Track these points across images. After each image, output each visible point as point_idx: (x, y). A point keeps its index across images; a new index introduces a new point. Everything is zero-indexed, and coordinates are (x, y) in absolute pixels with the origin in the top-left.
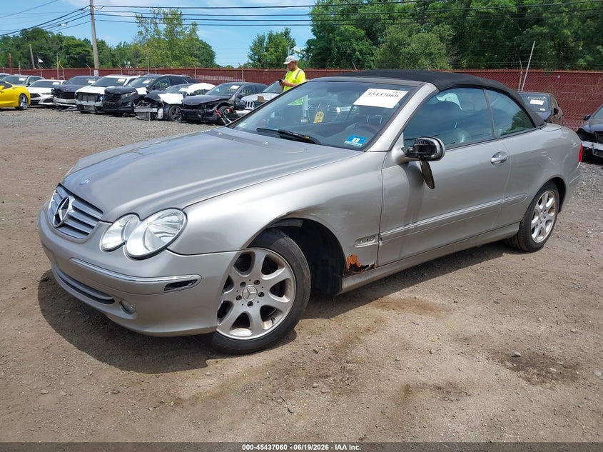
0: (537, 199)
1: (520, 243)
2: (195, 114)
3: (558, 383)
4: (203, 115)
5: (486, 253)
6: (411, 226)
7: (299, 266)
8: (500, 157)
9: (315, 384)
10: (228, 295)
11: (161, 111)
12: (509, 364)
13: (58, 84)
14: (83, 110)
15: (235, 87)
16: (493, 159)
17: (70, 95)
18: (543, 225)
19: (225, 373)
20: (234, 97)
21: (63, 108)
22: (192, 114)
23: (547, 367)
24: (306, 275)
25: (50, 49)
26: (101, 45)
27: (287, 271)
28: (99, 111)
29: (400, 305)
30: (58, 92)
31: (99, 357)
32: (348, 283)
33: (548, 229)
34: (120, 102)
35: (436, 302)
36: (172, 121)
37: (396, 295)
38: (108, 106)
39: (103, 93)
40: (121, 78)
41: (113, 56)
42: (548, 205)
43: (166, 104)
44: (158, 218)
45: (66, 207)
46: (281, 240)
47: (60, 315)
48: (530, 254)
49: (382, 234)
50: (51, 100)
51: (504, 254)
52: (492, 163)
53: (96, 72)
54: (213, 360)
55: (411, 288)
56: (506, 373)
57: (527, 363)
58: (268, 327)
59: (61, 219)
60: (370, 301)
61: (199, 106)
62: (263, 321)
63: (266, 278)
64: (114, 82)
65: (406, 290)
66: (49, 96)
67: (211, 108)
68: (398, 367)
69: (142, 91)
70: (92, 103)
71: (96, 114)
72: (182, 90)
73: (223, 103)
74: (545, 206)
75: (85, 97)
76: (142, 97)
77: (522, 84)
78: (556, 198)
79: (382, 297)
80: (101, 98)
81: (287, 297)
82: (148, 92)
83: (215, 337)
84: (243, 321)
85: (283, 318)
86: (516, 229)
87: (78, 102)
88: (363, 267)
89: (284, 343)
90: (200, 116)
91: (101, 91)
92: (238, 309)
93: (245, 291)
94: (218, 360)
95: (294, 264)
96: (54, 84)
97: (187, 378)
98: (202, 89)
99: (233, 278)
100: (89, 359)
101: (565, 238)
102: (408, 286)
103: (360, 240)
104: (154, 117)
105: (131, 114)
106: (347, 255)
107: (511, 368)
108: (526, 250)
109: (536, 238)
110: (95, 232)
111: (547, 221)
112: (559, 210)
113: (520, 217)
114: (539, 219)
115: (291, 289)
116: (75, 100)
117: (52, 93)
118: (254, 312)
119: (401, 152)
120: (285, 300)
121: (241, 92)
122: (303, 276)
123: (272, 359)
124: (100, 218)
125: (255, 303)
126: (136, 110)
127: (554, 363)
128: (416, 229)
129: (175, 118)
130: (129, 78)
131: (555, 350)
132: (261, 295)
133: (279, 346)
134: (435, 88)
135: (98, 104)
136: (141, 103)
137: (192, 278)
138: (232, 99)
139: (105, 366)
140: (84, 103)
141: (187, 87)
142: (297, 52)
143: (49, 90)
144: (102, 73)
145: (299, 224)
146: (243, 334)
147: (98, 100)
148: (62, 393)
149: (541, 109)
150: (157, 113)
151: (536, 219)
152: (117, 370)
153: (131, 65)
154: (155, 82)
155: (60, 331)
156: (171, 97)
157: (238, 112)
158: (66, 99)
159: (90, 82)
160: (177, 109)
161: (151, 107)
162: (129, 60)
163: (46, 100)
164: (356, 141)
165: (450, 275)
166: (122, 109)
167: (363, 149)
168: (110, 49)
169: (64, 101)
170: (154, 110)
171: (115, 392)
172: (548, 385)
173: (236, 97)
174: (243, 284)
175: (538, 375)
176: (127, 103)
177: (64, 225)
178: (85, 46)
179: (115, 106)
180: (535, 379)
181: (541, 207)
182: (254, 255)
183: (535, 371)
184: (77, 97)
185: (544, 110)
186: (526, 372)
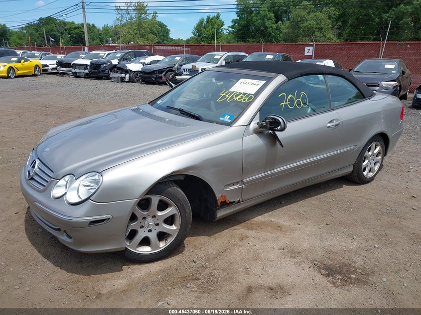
0: (367, 147)
1: (355, 178)
2: (151, 78)
3: (354, 286)
4: (156, 78)
5: (330, 185)
6: (269, 172)
7: (182, 206)
8: (335, 123)
9: (189, 285)
10: (134, 225)
11: (127, 76)
12: (323, 271)
13: (61, 57)
14: (76, 75)
15: (178, 58)
16: (329, 125)
17: (68, 65)
18: (372, 165)
19: (133, 276)
20: (177, 65)
21: (63, 74)
22: (148, 77)
23: (350, 274)
24: (187, 210)
25: (58, 31)
26: (91, 28)
27: (174, 208)
28: (87, 76)
29: (260, 226)
30: (60, 64)
31: (55, 263)
32: (220, 214)
33: (376, 168)
34: (101, 70)
35: (285, 224)
36: (135, 82)
37: (259, 219)
38: (93, 73)
39: (89, 64)
40: (103, 53)
41: (100, 34)
42: (376, 151)
43: (131, 71)
44: (87, 177)
45: (34, 167)
46: (170, 189)
47: (35, 233)
48: (362, 186)
49: (244, 180)
50: (55, 69)
51: (344, 186)
52: (328, 127)
53: (86, 48)
54: (127, 267)
55: (270, 213)
56: (320, 279)
57: (336, 271)
58: (163, 245)
59: (31, 174)
60: (241, 223)
61: (153, 72)
62: (160, 241)
63: (160, 213)
64: (97, 56)
65: (266, 215)
66: (55, 66)
67: (161, 74)
68: (247, 273)
69: (115, 62)
70: (82, 71)
71: (84, 78)
72: (142, 61)
73: (170, 70)
74: (373, 152)
75: (77, 67)
76: (115, 66)
77: (382, 52)
78: (382, 146)
79: (249, 220)
80: (88, 67)
81: (175, 225)
82: (119, 63)
83: (127, 252)
84: (146, 241)
85: (173, 240)
86: (351, 169)
87: (73, 70)
88: (231, 203)
89: (175, 255)
90: (154, 79)
91: (88, 62)
92: (142, 234)
93: (146, 223)
94: (130, 266)
95: (179, 204)
96: (58, 57)
97: (108, 279)
98: (156, 60)
99: (137, 214)
100: (49, 264)
101: (392, 173)
102: (269, 212)
103: (227, 186)
104: (123, 80)
105: (108, 78)
106: (218, 196)
107: (324, 275)
108: (360, 183)
109: (367, 174)
110: (50, 184)
111: (375, 163)
112: (385, 154)
113: (353, 161)
114: (369, 161)
115: (178, 220)
116: (71, 69)
117: (57, 64)
118: (153, 236)
119: (257, 126)
120: (174, 227)
121: (182, 61)
122: (186, 212)
123: (165, 266)
124: (52, 176)
125: (153, 230)
126: (111, 76)
127: (354, 272)
128: (273, 174)
129: (137, 81)
130: (107, 53)
131: (358, 262)
132: (157, 224)
133: (171, 257)
134: (286, 78)
135: (86, 71)
136: (114, 71)
137: (106, 218)
138: (175, 67)
139: (57, 269)
140: (77, 71)
141: (145, 59)
142: (225, 29)
143: (54, 62)
144: (91, 49)
145: (182, 178)
146: (146, 250)
147: (86, 68)
148: (28, 289)
149: (392, 72)
150: (125, 78)
151: (366, 162)
152: (64, 272)
153: (112, 40)
154: (125, 55)
155: (34, 244)
156: (134, 66)
157: (177, 77)
158: (65, 68)
159: (81, 56)
160: (139, 75)
161: (121, 74)
162: (111, 37)
163: (53, 69)
164: (227, 118)
165: (300, 203)
166: (102, 75)
167: (229, 125)
168: (98, 30)
169: (65, 69)
170: (123, 75)
171: (60, 289)
172: (347, 288)
173: (179, 65)
174: (144, 218)
175: (342, 280)
176: (105, 70)
177: (32, 179)
178: (81, 28)
179: (97, 72)
180: (339, 283)
181: (370, 153)
182: (151, 199)
183: (340, 277)
184: (72, 67)
185: (395, 72)
186: (334, 278)
